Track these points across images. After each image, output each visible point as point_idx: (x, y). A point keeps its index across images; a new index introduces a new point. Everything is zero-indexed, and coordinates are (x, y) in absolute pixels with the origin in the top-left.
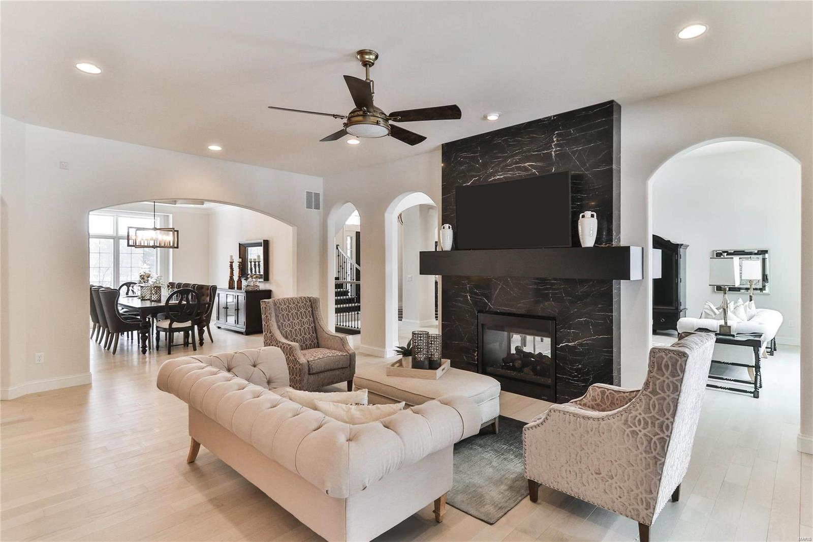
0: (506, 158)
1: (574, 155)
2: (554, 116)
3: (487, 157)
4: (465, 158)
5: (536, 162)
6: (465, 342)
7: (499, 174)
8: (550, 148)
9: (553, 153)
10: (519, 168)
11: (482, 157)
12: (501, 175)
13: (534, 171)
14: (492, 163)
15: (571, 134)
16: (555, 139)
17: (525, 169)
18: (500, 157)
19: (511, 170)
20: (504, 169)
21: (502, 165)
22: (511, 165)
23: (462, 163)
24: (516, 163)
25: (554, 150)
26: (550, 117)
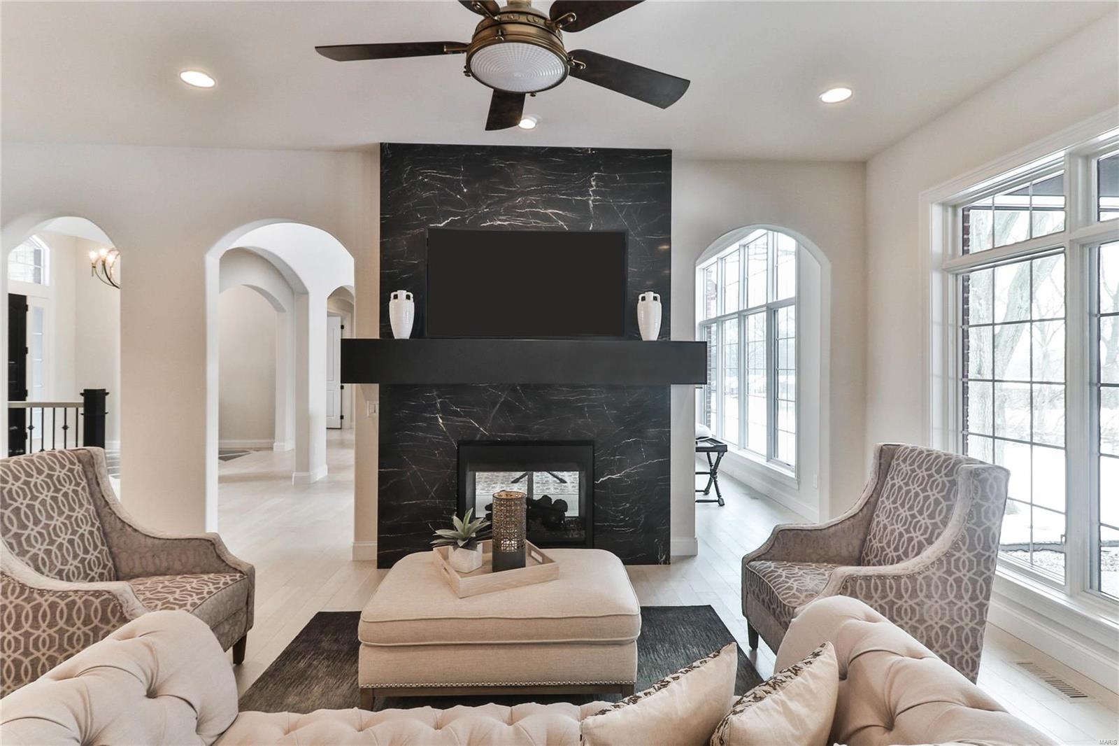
0: (513, 196)
1: (621, 212)
2: (592, 149)
3: (477, 186)
4: (433, 178)
5: (563, 211)
6: (432, 498)
7: (501, 218)
8: (585, 193)
9: (590, 202)
10: (536, 215)
11: (467, 184)
12: (505, 221)
13: (561, 223)
14: (487, 197)
15: (617, 182)
16: (593, 183)
17: (546, 218)
18: (503, 191)
19: (522, 215)
20: (509, 212)
21: (506, 204)
22: (521, 207)
23: (426, 187)
24: (531, 206)
25: (592, 198)
26: (587, 150)
